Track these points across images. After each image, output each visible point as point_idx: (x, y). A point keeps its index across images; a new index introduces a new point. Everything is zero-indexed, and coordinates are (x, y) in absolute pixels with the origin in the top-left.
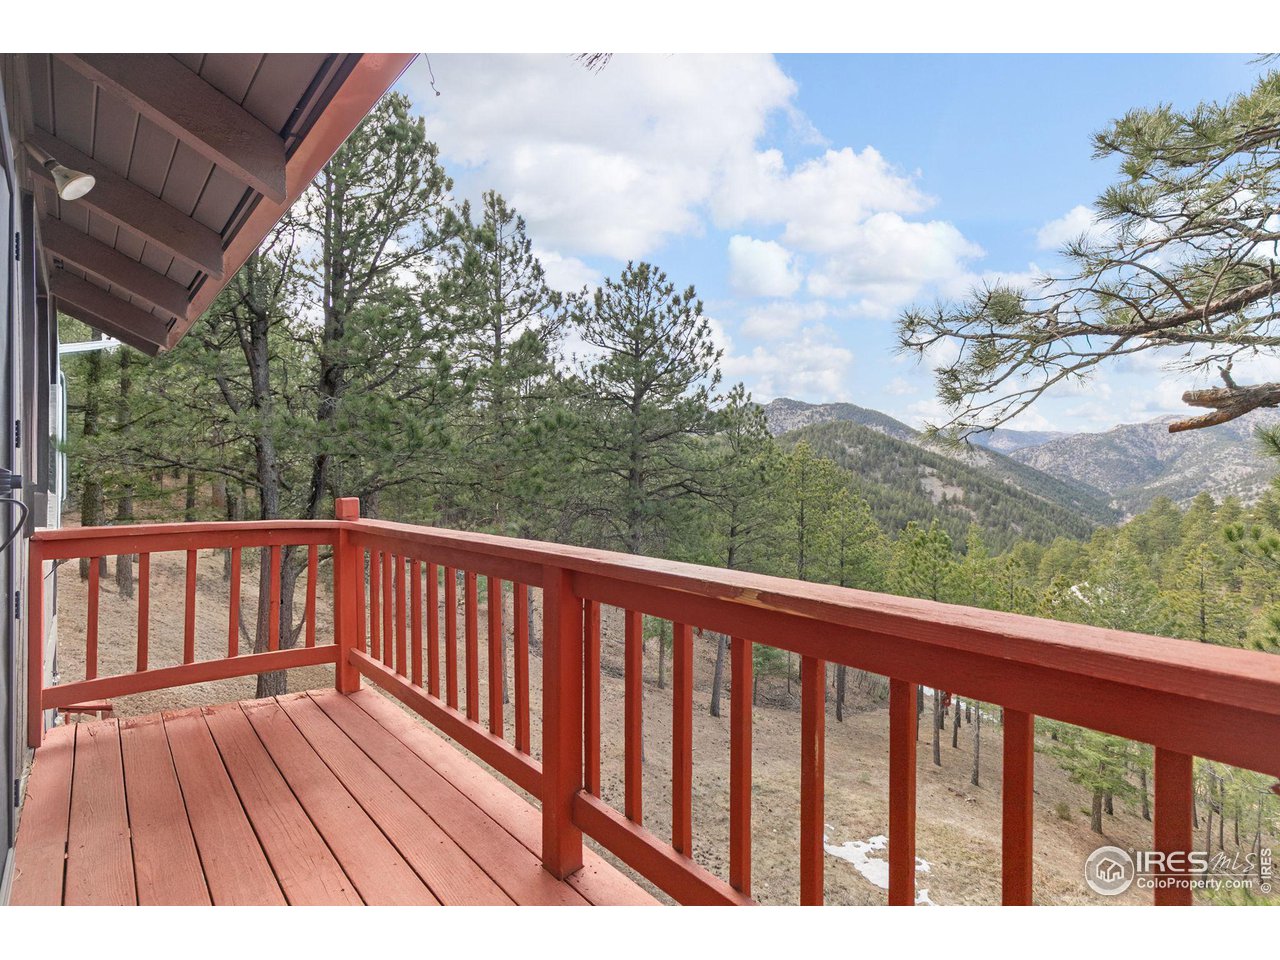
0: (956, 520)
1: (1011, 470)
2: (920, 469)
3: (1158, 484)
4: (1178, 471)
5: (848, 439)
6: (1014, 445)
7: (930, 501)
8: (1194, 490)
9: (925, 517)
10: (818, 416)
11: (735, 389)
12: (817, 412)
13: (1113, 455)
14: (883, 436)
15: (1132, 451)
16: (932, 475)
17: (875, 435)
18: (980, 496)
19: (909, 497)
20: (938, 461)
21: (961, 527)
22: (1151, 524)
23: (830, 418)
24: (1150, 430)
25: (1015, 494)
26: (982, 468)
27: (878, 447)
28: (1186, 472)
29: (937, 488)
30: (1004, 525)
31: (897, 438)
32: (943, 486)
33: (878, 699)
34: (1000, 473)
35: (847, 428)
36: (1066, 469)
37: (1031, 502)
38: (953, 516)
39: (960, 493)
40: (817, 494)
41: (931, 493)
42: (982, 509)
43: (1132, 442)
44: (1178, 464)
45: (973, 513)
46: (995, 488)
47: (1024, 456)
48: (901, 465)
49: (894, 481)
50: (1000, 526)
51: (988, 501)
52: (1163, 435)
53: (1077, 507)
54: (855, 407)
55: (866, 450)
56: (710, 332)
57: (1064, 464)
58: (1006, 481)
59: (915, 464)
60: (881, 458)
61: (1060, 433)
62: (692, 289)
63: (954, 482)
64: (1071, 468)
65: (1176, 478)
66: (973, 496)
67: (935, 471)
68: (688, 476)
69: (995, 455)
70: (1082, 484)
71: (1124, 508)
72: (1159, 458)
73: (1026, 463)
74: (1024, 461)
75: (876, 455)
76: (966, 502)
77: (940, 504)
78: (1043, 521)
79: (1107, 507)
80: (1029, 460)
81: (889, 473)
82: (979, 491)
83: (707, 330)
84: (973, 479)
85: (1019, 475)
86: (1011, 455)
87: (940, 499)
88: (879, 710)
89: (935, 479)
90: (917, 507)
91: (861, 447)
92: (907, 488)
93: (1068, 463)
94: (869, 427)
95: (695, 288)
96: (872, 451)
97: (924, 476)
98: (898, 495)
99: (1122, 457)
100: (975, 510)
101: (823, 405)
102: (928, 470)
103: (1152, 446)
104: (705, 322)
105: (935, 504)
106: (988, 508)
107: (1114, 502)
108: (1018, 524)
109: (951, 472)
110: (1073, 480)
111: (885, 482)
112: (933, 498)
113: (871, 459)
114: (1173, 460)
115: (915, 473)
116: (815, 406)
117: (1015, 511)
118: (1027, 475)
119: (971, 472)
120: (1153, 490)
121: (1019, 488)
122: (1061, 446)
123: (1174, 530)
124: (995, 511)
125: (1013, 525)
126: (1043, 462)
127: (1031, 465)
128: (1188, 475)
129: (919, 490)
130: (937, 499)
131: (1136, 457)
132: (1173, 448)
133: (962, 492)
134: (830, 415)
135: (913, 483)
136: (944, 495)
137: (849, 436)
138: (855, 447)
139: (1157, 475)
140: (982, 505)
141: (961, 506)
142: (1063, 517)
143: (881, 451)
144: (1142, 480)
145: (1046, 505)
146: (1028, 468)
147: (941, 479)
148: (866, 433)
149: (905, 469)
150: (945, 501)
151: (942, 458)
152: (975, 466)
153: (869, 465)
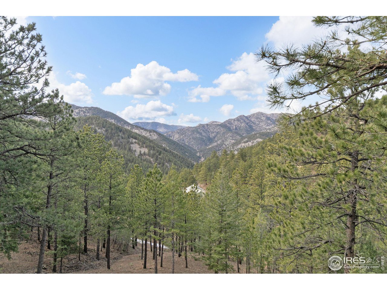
0: (145, 162)
1: (165, 141)
2: (130, 140)
3: (210, 146)
4: (216, 141)
5: (98, 125)
6: (166, 130)
7: (135, 155)
8: (220, 148)
9: (133, 161)
10: (82, 113)
11: (53, 92)
12: (82, 111)
13: (198, 135)
14: (114, 124)
15: (204, 134)
16: (136, 143)
17: (111, 123)
18: (155, 152)
19: (126, 153)
20: (138, 136)
21: (147, 165)
22: (212, 161)
23: (88, 114)
24: (208, 127)
25: (166, 151)
26: (155, 140)
27: (112, 129)
28: (218, 142)
29: (137, 149)
30: (163, 164)
31: (120, 125)
32: (140, 148)
33: (122, 252)
34: (161, 142)
35: (97, 119)
36: (183, 140)
37: (172, 154)
38: (144, 161)
39: (146, 150)
40: (96, 152)
41: (135, 151)
42: (155, 157)
43: (203, 130)
44: (216, 139)
45: (152, 159)
46: (159, 148)
47: (169, 135)
48: (122, 138)
49: (119, 146)
50: (161, 164)
51: (157, 154)
52: (212, 128)
53: (187, 155)
54: (101, 110)
55: (106, 131)
56: (46, 54)
57: (183, 138)
58: (163, 145)
59: (129, 137)
60: (113, 135)
61: (181, 126)
62: (34, 24)
63: (144, 146)
64: (185, 140)
65: (215, 144)
66: (152, 152)
67: (137, 141)
68: (27, 143)
69: (159, 134)
70: (188, 146)
71: (201, 155)
72: (211, 137)
73: (170, 138)
74: (170, 137)
75: (111, 133)
76: (149, 155)
77: (139, 156)
78: (176, 161)
79: (196, 155)
80: (171, 137)
81: (117, 142)
82: (154, 150)
83: (44, 52)
84: (151, 144)
85: (168, 143)
86: (165, 135)
87: (139, 154)
88: (124, 257)
89: (137, 145)
90: (129, 157)
91: (104, 129)
92: (125, 149)
93: (184, 138)
94: (108, 120)
95: (36, 25)
96: (110, 131)
97: (132, 143)
98: (122, 152)
99: (201, 137)
100: (152, 158)
101: (85, 107)
102: (134, 140)
103: (209, 132)
104: (43, 47)
105: (137, 156)
106: (157, 157)
107: (198, 153)
108: (168, 163)
109: (143, 141)
110: (186, 145)
111: (115, 146)
112: (136, 153)
113: (109, 135)
114: (214, 138)
115: (128, 142)
116: (81, 108)
117: (167, 158)
118: (171, 143)
119: (151, 141)
120: (209, 148)
121: (168, 148)
122: (182, 131)
123: (218, 163)
124: (160, 158)
125: (166, 164)
126: (176, 137)
127: (172, 139)
128: (219, 143)
129: (130, 150)
130: (137, 154)
131: (204, 136)
132: (215, 133)
133: (148, 150)
134: (88, 112)
135: (127, 147)
136: (140, 152)
137: (98, 124)
138: (102, 129)
139: (210, 143)
140: (155, 156)
141: (147, 156)
142: (183, 160)
143: (113, 131)
144: (206, 145)
145: (177, 155)
146: (171, 140)
147: (139, 144)
148: (106, 122)
149: (124, 140)
150: (141, 154)
151: (139, 135)
152: (152, 139)
153: (108, 138)
